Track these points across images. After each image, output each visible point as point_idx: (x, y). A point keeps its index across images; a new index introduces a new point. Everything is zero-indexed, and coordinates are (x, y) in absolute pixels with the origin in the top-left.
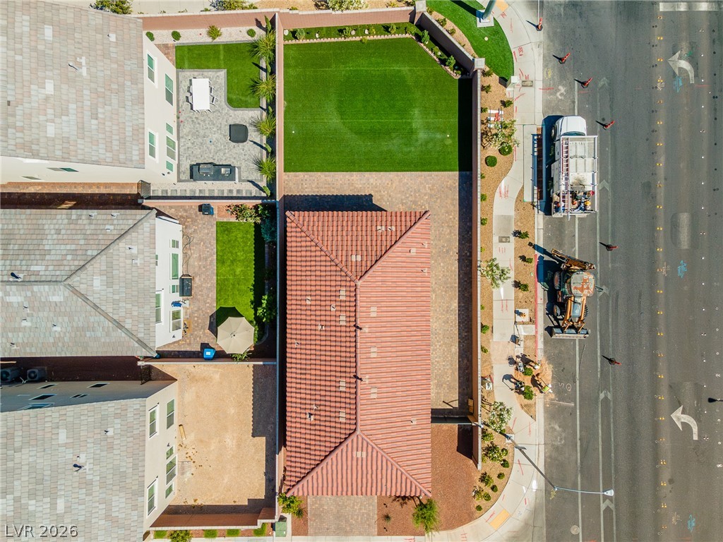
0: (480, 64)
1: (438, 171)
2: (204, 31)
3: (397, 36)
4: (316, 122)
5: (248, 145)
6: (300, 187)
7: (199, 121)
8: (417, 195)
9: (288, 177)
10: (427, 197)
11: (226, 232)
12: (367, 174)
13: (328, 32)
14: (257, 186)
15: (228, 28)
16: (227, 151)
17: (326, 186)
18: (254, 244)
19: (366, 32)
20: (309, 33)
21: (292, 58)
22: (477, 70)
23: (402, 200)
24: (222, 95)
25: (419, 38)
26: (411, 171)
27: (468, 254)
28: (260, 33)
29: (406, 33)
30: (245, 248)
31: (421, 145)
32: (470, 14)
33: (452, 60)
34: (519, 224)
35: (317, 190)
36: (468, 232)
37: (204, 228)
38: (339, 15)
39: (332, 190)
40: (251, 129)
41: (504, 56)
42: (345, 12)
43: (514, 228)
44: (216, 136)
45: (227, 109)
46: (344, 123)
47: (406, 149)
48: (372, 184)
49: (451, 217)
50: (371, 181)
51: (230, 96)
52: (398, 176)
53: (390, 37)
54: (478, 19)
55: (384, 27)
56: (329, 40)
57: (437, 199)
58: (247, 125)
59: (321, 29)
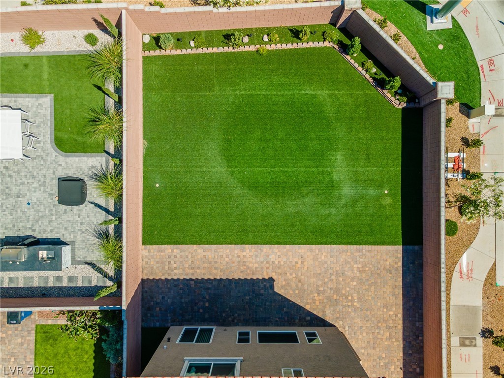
0: (446, 90)
1: (371, 244)
2: (17, 35)
3: (310, 44)
4: (190, 172)
5: (86, 209)
6: (167, 268)
7: (11, 172)
8: (341, 279)
9: (149, 251)
10: (355, 283)
11: (51, 341)
12: (266, 248)
13: (209, 38)
14: (100, 270)
15: (56, 32)
16: (54, 218)
17: (206, 265)
18: (94, 358)
19: (266, 38)
20: (180, 40)
21: (156, 76)
22: (440, 100)
23: (318, 286)
24: (46, 134)
25: (344, 48)
26: (330, 243)
27: (418, 370)
28: (104, 39)
29: (325, 40)
30: (80, 366)
31: (346, 205)
32: (416, 11)
33: (397, 82)
34: (489, 318)
35: (191, 271)
36: (418, 337)
37: (16, 335)
38: (224, 13)
39: (215, 271)
40: (91, 185)
41: (467, 73)
42: (233, 9)
43: (481, 325)
44: (38, 194)
45: (53, 154)
46: (232, 173)
47: (324, 212)
48: (273, 262)
49: (391, 313)
50: (272, 257)
51: (59, 134)
52: (311, 250)
53: (300, 45)
54: (428, 18)
55: (291, 30)
56: (210, 50)
57: (370, 285)
58: (86, 179)
59: (199, 33)
